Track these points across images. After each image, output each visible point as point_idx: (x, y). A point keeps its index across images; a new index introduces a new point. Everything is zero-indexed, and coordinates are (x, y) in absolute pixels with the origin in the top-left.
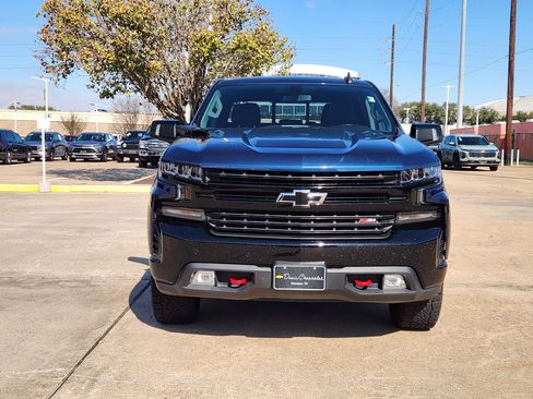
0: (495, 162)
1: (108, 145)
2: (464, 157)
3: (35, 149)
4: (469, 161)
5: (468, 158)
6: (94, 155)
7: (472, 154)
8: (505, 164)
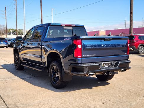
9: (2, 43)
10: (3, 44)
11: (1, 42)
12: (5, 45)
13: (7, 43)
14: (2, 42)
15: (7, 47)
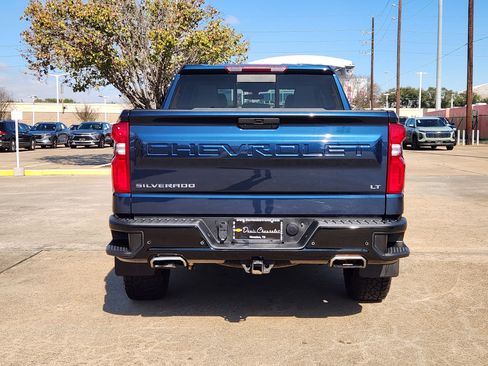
0: (450, 142)
1: (105, 133)
2: (421, 138)
3: (40, 137)
4: (426, 142)
5: (425, 139)
6: (92, 142)
7: (429, 135)
8: (467, 143)
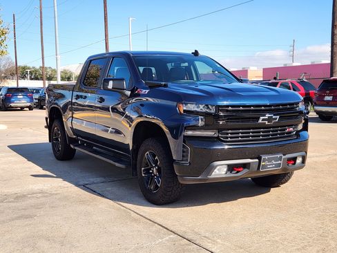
9: (19, 100)
10: (23, 102)
11: (19, 97)
12: (29, 104)
13: (31, 99)
14: (22, 97)
15: (30, 108)
